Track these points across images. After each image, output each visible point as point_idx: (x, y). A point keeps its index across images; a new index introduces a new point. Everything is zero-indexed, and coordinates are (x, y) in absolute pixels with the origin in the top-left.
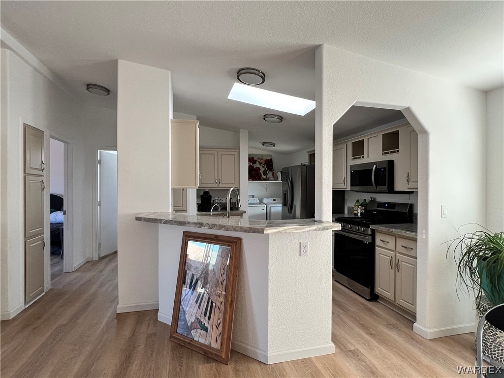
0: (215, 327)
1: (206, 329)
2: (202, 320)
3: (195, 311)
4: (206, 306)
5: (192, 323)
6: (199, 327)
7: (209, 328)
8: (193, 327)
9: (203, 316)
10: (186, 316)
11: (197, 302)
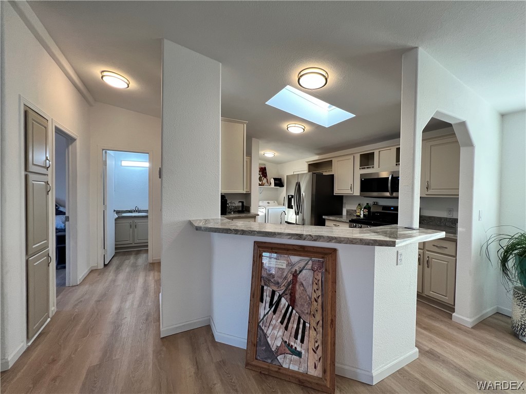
0: (311, 351)
1: (299, 354)
2: (292, 343)
3: (280, 333)
4: (295, 326)
5: (278, 348)
6: (289, 352)
7: (303, 352)
8: (279, 351)
9: (293, 339)
10: (269, 340)
11: (282, 322)
